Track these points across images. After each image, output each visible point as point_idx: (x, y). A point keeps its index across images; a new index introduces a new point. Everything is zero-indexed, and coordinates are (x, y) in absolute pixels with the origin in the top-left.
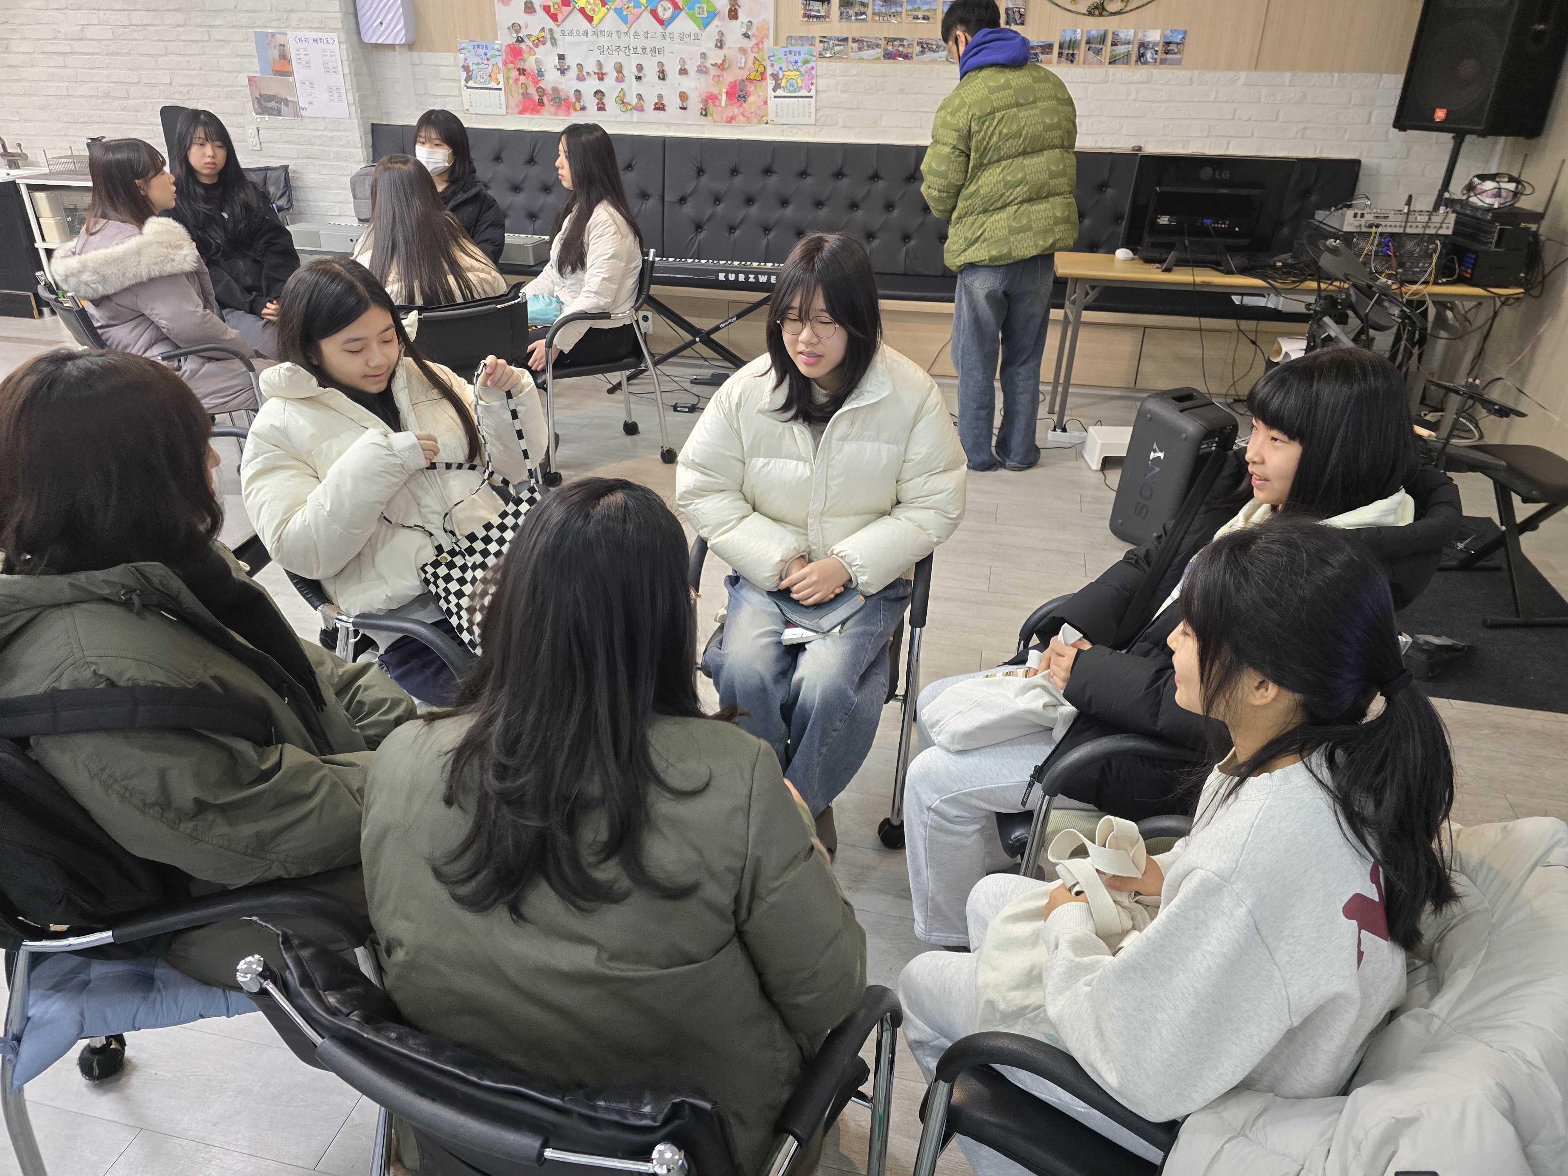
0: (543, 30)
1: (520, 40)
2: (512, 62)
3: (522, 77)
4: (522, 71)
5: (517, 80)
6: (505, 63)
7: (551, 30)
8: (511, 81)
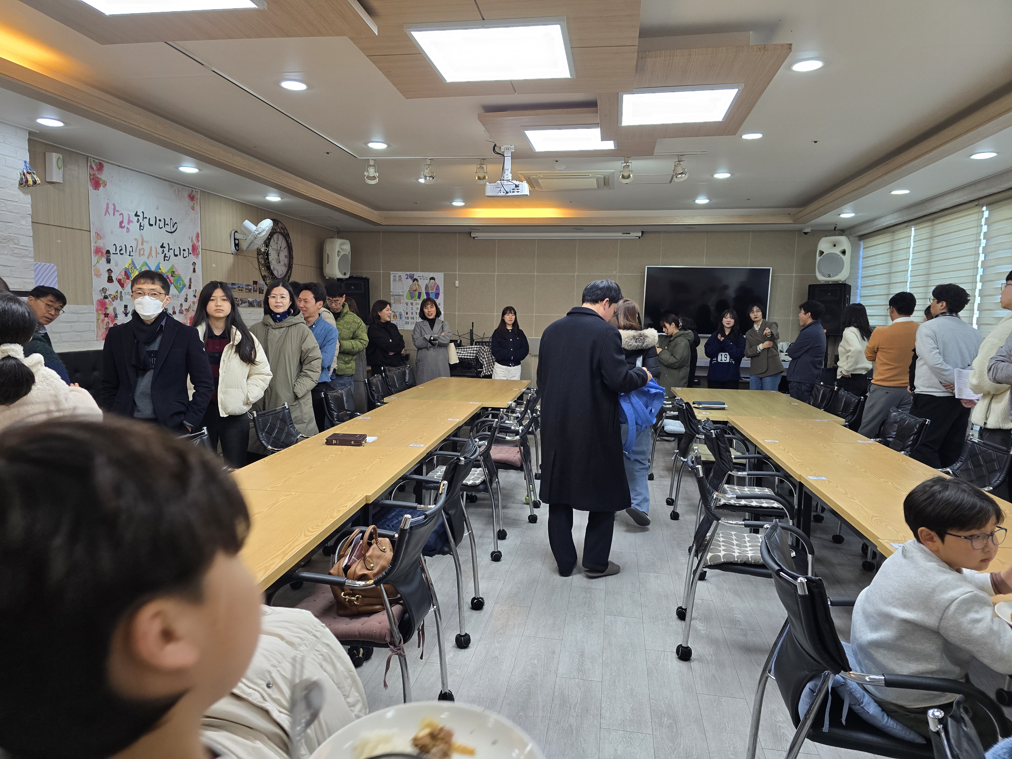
0: (117, 292)
1: (106, 297)
2: (101, 310)
3: (106, 318)
4: (106, 315)
5: (103, 320)
6: (97, 311)
7: (121, 292)
8: (100, 321)
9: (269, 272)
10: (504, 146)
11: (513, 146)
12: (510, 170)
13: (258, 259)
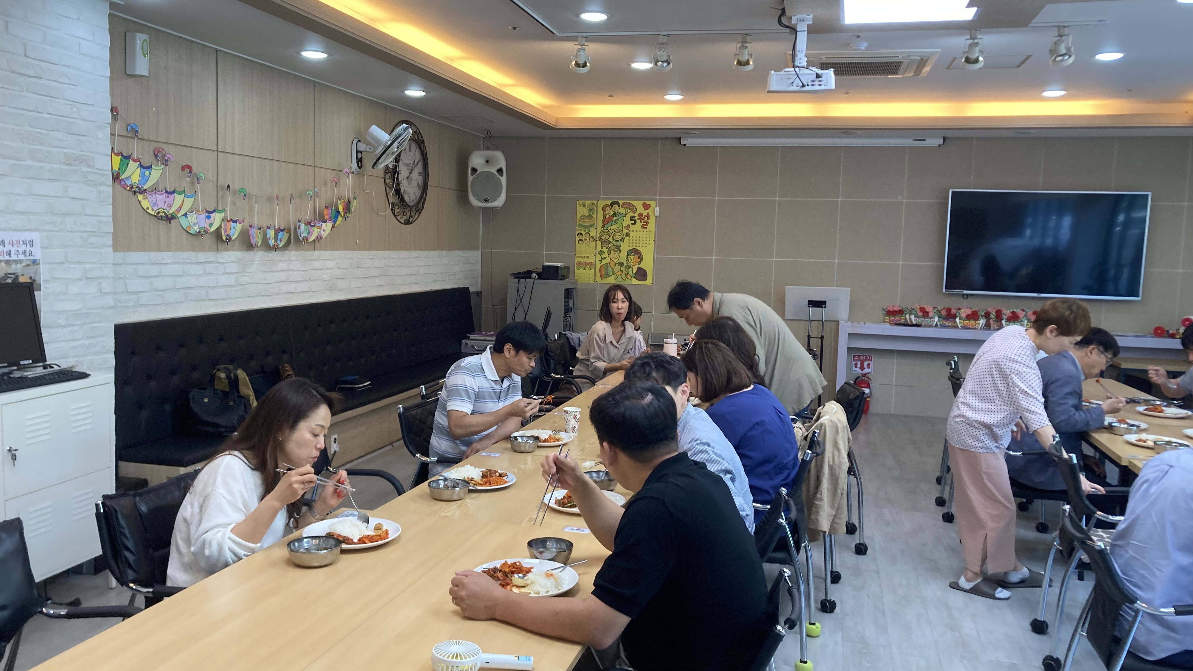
9: (399, 198)
10: (798, 16)
11: (811, 16)
12: (804, 52)
13: (385, 180)
